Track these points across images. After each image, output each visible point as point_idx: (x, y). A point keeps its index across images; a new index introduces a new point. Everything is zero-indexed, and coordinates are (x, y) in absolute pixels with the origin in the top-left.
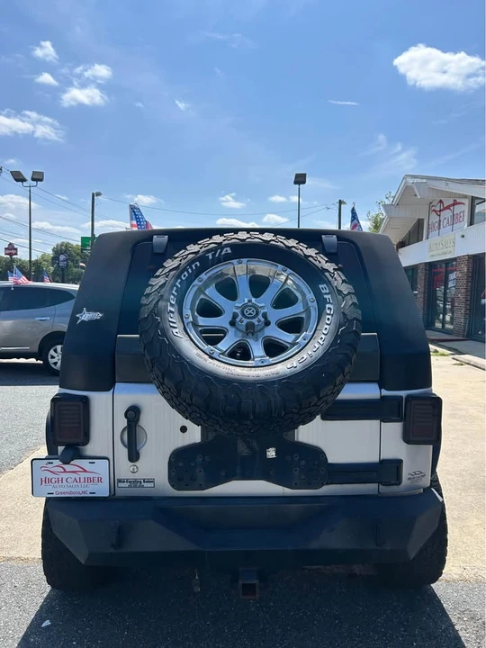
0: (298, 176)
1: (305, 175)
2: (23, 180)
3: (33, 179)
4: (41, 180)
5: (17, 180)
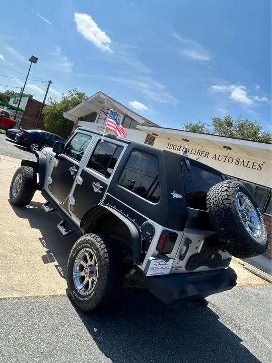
0: (33, 57)
1: (38, 59)
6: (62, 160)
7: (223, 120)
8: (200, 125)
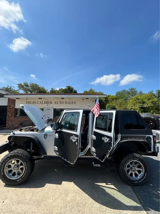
6: (60, 133)
7: (23, 84)
8: (9, 87)
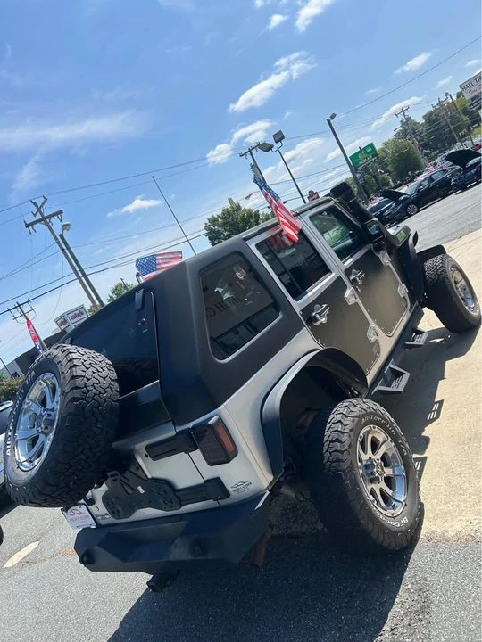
2: (271, 147)
3: (277, 142)
4: (283, 138)
5: (267, 151)
